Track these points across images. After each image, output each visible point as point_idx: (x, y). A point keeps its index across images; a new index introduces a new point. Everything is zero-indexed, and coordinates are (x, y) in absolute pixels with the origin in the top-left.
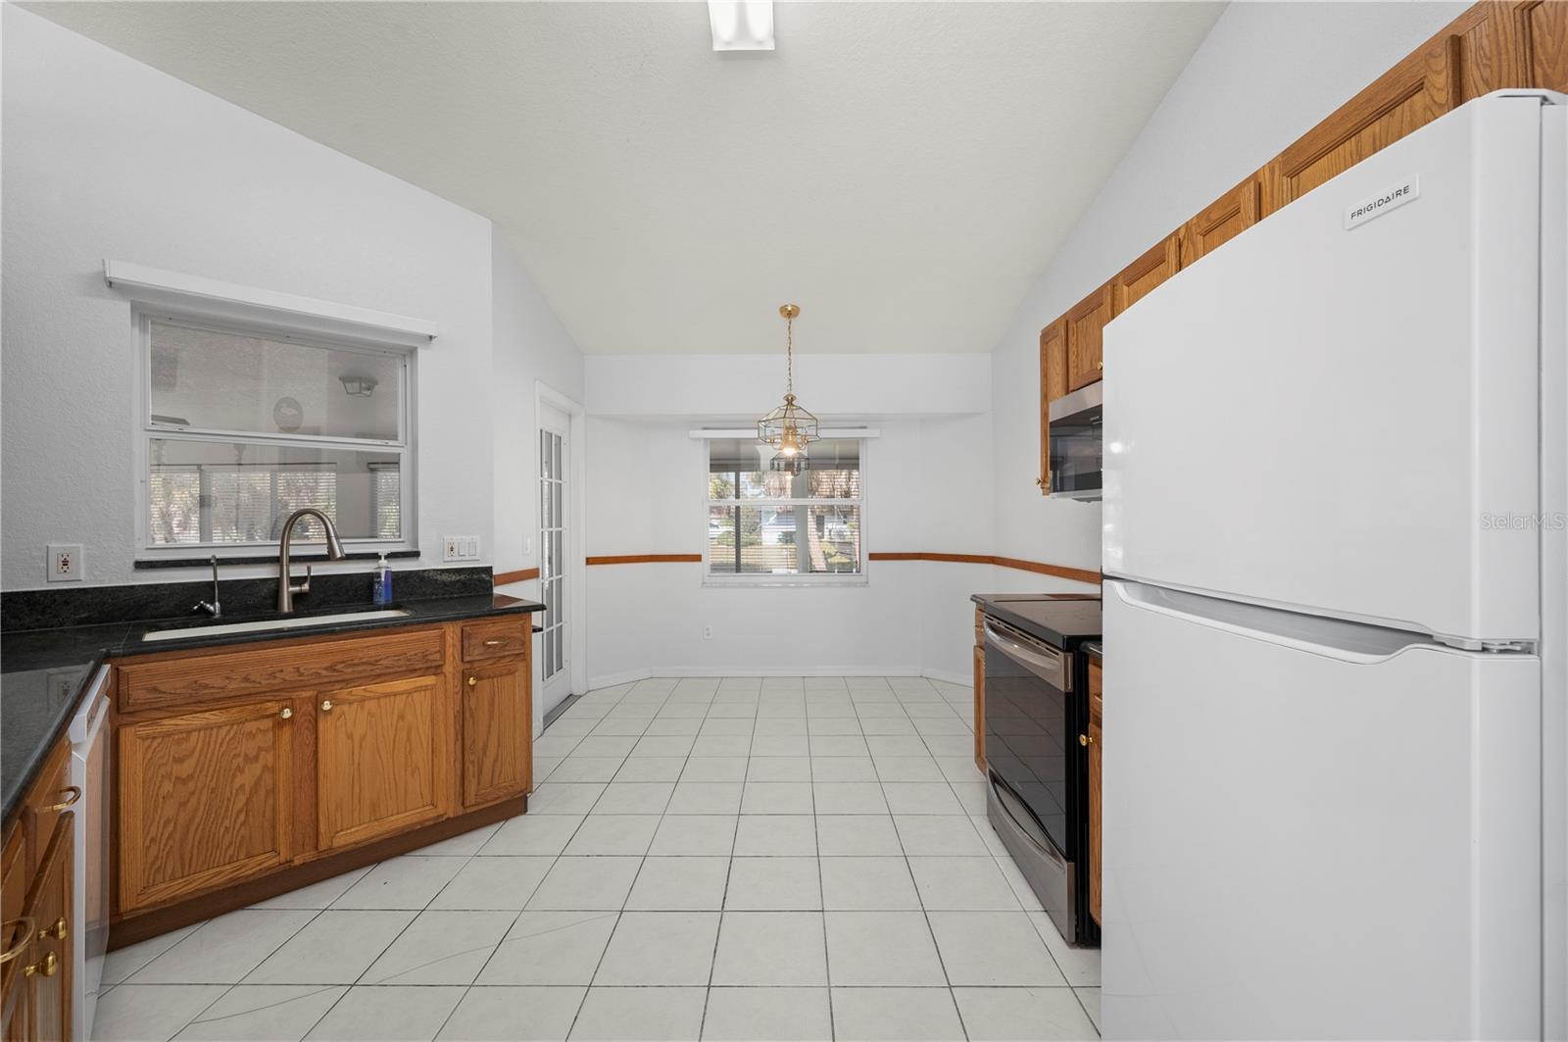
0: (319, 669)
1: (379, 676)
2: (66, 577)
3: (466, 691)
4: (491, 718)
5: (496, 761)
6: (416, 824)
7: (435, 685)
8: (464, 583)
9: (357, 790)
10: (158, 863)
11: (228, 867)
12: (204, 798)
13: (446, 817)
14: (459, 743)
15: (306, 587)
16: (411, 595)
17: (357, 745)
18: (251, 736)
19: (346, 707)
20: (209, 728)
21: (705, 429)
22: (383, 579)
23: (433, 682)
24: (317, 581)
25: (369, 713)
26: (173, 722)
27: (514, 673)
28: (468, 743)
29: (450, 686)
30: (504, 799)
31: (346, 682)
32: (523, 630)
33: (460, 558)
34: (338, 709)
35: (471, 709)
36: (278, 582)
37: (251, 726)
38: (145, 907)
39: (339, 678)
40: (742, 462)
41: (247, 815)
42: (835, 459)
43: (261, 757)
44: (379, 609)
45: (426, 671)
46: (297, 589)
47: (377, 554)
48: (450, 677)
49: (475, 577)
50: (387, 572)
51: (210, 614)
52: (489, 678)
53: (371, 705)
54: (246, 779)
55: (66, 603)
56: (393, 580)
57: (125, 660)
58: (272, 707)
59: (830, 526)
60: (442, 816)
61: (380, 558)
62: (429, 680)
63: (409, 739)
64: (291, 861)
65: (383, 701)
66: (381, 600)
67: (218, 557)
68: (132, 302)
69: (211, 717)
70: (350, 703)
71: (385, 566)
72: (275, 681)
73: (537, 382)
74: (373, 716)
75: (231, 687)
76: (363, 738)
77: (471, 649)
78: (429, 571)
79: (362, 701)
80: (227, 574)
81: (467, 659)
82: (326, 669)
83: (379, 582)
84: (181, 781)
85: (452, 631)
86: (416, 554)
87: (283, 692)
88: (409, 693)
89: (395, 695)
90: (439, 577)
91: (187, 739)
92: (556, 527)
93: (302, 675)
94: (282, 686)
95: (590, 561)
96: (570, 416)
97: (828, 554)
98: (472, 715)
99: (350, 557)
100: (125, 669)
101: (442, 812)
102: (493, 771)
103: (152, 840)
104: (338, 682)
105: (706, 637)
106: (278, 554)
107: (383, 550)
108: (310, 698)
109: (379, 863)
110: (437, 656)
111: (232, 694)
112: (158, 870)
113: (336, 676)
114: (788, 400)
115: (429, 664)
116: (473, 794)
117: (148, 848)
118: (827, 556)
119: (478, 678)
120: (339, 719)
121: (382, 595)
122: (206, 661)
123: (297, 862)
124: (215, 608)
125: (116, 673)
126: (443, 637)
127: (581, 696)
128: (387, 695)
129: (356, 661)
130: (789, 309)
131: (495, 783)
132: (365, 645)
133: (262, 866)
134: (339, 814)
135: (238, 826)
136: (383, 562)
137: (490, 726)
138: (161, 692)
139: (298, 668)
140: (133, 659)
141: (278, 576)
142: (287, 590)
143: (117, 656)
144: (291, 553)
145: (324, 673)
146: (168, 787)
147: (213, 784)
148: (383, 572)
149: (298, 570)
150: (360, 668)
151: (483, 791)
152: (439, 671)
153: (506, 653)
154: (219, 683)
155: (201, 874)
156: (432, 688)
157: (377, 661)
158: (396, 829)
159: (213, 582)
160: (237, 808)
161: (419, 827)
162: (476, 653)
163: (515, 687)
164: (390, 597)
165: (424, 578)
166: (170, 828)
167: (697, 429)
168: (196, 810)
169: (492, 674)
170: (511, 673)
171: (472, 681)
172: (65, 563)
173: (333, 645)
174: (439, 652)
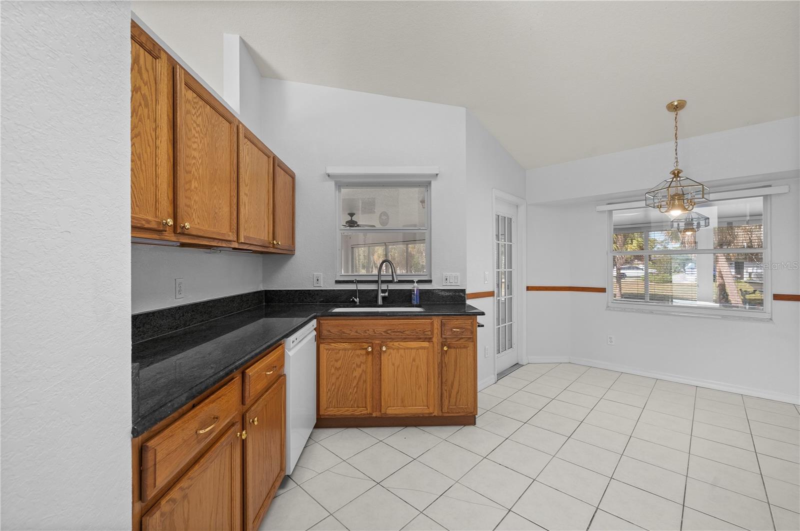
0: (381, 331)
1: (405, 338)
2: (318, 285)
3: (444, 353)
4: (455, 370)
5: (458, 393)
6: (420, 414)
7: (428, 347)
8: (452, 297)
9: (396, 391)
10: (330, 400)
11: (351, 409)
12: (343, 378)
13: (434, 414)
14: (440, 379)
15: (387, 294)
16: (428, 301)
17: (396, 370)
18: (358, 356)
19: (391, 351)
20: (345, 350)
21: (609, 204)
22: (415, 293)
23: (428, 346)
24: (391, 291)
25: (401, 355)
26: (334, 345)
27: (467, 348)
28: (444, 381)
29: (436, 349)
30: (462, 414)
31: (392, 340)
32: (472, 325)
33: (450, 284)
34: (389, 351)
35: (445, 363)
36: (377, 291)
37: (359, 352)
38: (327, 415)
39: (389, 337)
40: (652, 225)
41: (357, 389)
42: (746, 216)
43: (362, 366)
44: (413, 306)
45: (425, 340)
46: (383, 294)
47: (413, 280)
48: (436, 345)
49: (457, 294)
50: (417, 289)
51: (356, 303)
52: (454, 348)
53: (402, 351)
54: (357, 374)
55: (317, 294)
56: (420, 293)
57: (322, 318)
58: (365, 345)
59: (750, 270)
60: (431, 413)
61: (414, 282)
62: (426, 344)
63: (417, 372)
64: (372, 414)
65: (406, 350)
66: (414, 302)
67: (357, 279)
68: (335, 181)
69: (346, 345)
70: (394, 349)
71: (416, 287)
72: (366, 334)
73: (494, 189)
74: (402, 357)
75: (351, 334)
76: (398, 367)
77: (445, 331)
78: (436, 289)
79: (398, 349)
80: (362, 287)
81: (444, 336)
82: (384, 332)
83: (414, 294)
84: (337, 369)
85: (437, 321)
86: (430, 281)
87: (369, 340)
88: (417, 349)
89: (411, 349)
90: (440, 293)
91: (338, 353)
92: (508, 268)
93: (375, 333)
94: (368, 337)
95: (528, 288)
96: (517, 206)
97: (745, 291)
98: (446, 366)
99: (400, 282)
100: (322, 322)
101: (431, 412)
102: (456, 398)
103: (329, 390)
104: (389, 338)
105: (609, 343)
106: (377, 279)
107: (416, 279)
108: (379, 344)
109: (406, 427)
110: (429, 333)
111: (352, 337)
112: (330, 402)
113: (388, 336)
114: (674, 174)
115: (426, 337)
116: (446, 407)
117: (328, 392)
118: (744, 293)
119: (449, 347)
120: (389, 355)
121: (415, 300)
122: (344, 322)
123: (374, 415)
124: (357, 300)
125: (319, 323)
126: (432, 324)
127: (523, 365)
128: (408, 348)
129: (395, 330)
130: (676, 104)
131: (457, 404)
132: (399, 323)
133: (362, 413)
134: (389, 399)
135: (354, 393)
136: (416, 284)
137: (455, 374)
138: (331, 332)
139: (374, 330)
140: (324, 318)
141: (377, 289)
142: (381, 295)
143: (319, 316)
144: (382, 279)
145: (384, 334)
146: (333, 370)
147: (346, 373)
148: (415, 289)
149: (384, 287)
150: (397, 334)
151: (451, 407)
152: (431, 341)
153: (463, 336)
154: (348, 332)
155: (342, 409)
156: (428, 348)
157: (404, 331)
158: (411, 413)
159: (356, 290)
160: (354, 385)
161: (421, 416)
162: (448, 334)
163: (467, 355)
164: (418, 302)
165: (433, 293)
166: (334, 387)
167: (604, 205)
168: (341, 382)
169: (456, 347)
170: (465, 347)
171: (445, 348)
172: (318, 280)
173: (386, 322)
174: (430, 331)
